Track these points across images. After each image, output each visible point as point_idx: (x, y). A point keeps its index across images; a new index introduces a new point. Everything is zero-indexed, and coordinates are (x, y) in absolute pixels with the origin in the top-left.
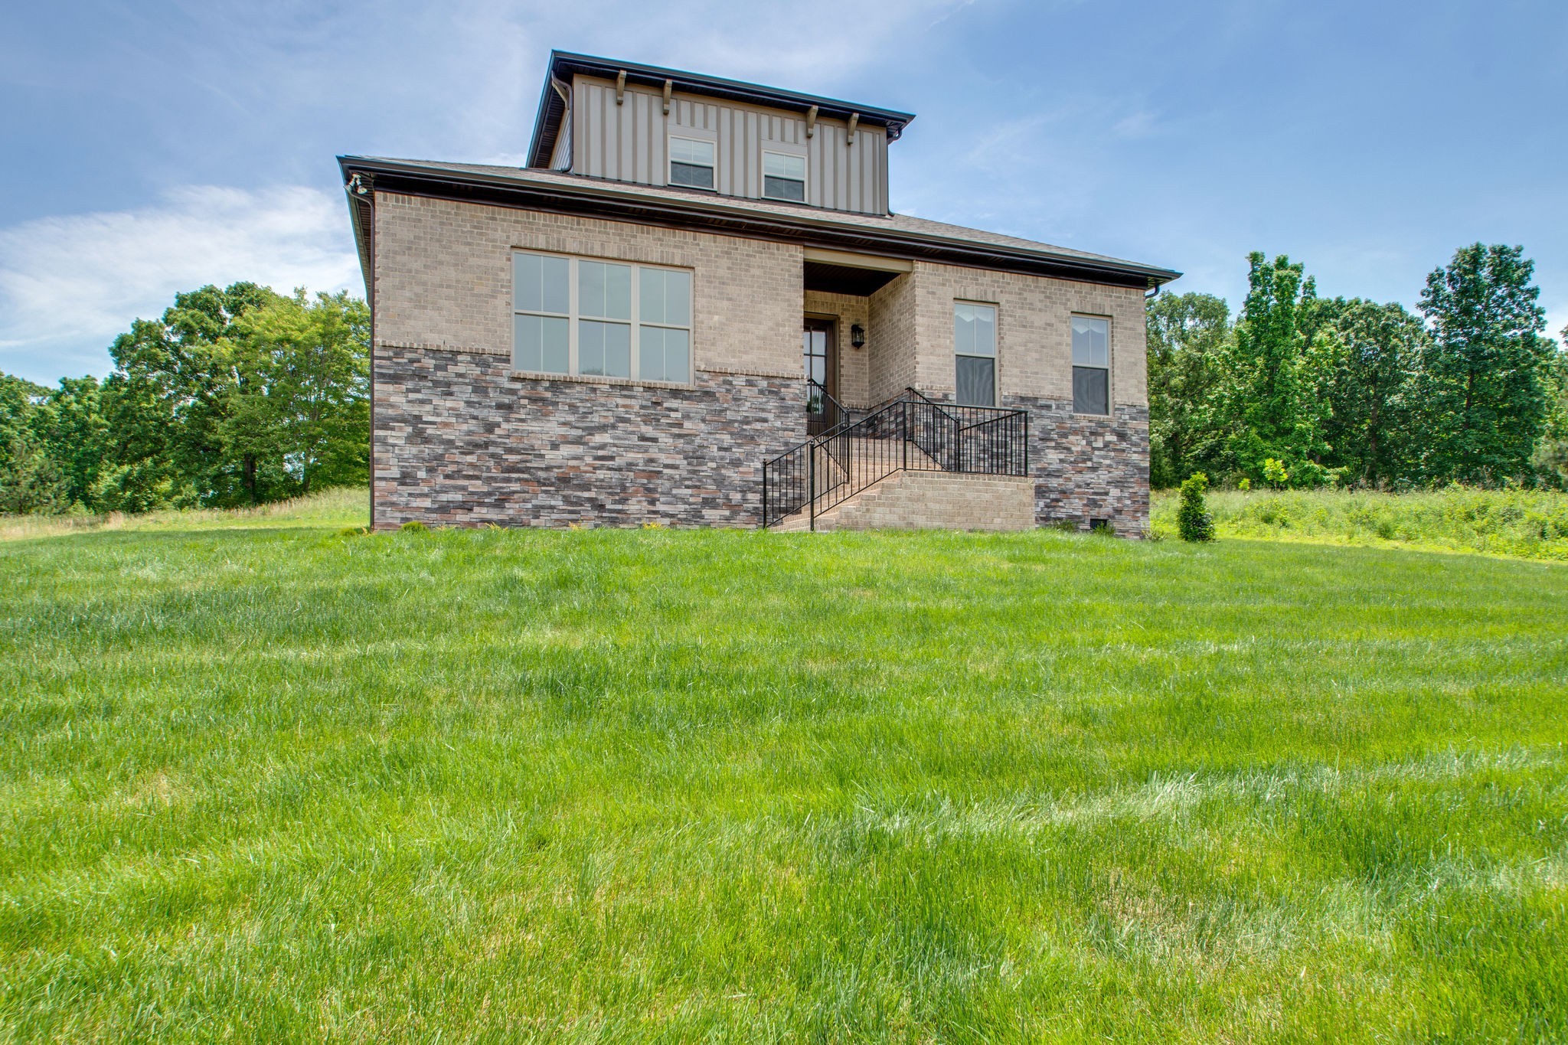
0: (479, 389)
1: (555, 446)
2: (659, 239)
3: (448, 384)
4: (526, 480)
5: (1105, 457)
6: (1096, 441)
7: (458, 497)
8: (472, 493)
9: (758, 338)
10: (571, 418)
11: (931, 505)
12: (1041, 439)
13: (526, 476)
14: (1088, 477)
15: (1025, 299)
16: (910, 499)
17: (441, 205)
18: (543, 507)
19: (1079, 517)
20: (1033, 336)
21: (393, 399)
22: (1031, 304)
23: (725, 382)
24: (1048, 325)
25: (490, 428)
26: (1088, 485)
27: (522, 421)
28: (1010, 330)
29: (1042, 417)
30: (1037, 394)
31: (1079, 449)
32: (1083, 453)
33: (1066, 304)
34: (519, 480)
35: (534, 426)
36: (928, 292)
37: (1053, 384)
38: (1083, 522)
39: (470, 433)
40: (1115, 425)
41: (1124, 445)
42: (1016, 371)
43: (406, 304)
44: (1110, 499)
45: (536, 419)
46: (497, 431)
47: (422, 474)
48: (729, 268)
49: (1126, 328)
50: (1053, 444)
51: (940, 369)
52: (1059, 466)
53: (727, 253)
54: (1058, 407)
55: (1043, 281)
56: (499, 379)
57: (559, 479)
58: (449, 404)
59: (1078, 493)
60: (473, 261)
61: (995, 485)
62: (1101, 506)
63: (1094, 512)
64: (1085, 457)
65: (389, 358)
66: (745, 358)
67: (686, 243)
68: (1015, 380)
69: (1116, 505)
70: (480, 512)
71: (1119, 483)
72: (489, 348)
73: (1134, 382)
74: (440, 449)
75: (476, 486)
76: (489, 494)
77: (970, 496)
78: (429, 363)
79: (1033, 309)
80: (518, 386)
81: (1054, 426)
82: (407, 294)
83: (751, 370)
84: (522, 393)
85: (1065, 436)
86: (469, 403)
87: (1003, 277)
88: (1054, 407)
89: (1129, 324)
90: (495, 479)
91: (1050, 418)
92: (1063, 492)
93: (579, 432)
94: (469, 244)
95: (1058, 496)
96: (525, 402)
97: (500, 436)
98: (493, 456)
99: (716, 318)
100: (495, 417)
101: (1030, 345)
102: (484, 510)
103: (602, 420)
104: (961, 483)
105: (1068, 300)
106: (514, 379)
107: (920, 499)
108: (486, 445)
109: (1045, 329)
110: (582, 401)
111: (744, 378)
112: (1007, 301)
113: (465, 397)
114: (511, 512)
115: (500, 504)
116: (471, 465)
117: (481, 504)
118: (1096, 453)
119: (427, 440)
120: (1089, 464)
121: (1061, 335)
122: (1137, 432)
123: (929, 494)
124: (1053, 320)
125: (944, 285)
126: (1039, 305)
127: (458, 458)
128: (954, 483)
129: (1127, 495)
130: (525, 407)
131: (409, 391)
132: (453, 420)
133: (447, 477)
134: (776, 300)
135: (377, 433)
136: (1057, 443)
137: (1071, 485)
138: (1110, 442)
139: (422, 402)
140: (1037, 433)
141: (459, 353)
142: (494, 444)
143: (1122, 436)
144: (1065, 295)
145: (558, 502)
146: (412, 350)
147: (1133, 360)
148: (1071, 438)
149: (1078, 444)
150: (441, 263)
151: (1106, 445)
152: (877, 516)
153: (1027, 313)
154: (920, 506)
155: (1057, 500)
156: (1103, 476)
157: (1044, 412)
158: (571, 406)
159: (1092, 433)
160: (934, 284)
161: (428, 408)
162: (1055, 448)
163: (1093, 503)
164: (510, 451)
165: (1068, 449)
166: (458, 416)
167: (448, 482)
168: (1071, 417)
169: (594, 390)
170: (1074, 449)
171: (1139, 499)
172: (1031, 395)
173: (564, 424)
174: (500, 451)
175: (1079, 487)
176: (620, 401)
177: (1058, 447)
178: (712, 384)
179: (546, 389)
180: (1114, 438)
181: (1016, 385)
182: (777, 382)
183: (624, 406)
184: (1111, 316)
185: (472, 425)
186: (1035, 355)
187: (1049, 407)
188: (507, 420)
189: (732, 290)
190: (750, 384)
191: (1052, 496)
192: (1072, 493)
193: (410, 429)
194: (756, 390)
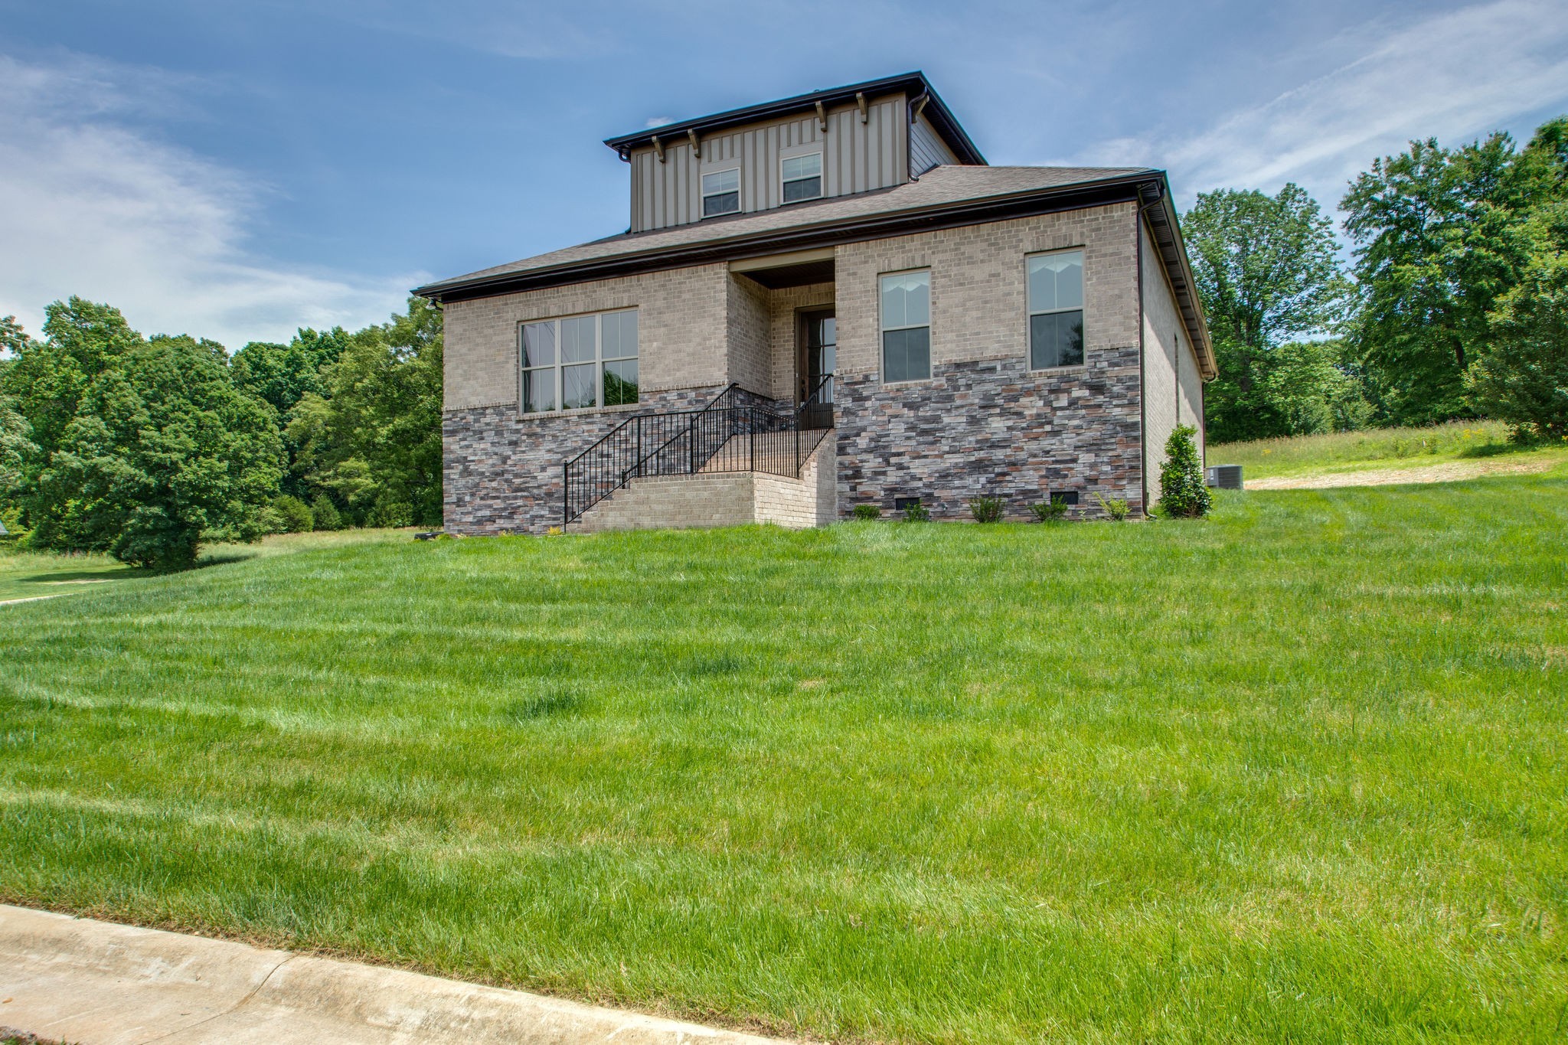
0: (499, 433)
1: (543, 469)
2: (613, 289)
3: (481, 432)
4: (526, 497)
5: (1070, 418)
6: (1057, 399)
7: (487, 513)
8: (495, 509)
9: (688, 355)
10: (553, 446)
11: (655, 507)
12: (981, 407)
13: (525, 494)
14: (1046, 443)
15: (963, 254)
16: (636, 503)
17: (478, 303)
18: (537, 516)
19: (1035, 491)
20: (973, 293)
21: (452, 447)
22: (971, 257)
23: (662, 399)
24: (993, 275)
25: (505, 460)
26: (1048, 452)
27: (524, 452)
28: (943, 293)
29: (984, 381)
30: (977, 357)
31: (1034, 411)
32: (1039, 416)
33: (1016, 246)
34: (522, 497)
35: (530, 456)
36: (849, 274)
37: (999, 342)
38: (1041, 497)
39: (493, 465)
40: (1086, 377)
41: (1100, 399)
42: (951, 336)
43: (460, 379)
44: (1078, 467)
45: (532, 450)
46: (509, 462)
47: (467, 498)
48: (665, 299)
49: (1105, 255)
50: (998, 411)
51: (863, 350)
52: (1007, 435)
53: (663, 286)
54: (1004, 367)
55: (986, 228)
56: (509, 423)
57: (546, 494)
58: (482, 446)
59: (1033, 464)
60: (495, 339)
61: (714, 483)
62: (1066, 476)
63: (1055, 485)
64: (1041, 420)
65: (450, 419)
66: (678, 374)
67: (632, 286)
68: (949, 346)
69: (1088, 473)
70: (500, 523)
71: (1095, 447)
72: (503, 401)
73: (1119, 318)
74: (477, 479)
75: (498, 504)
76: (505, 509)
77: (689, 495)
78: (471, 418)
79: (973, 263)
80: (520, 426)
81: (999, 389)
82: (460, 371)
83: (683, 384)
84: (523, 431)
85: (1015, 399)
86: (493, 444)
87: (935, 237)
88: (999, 368)
89: (1110, 249)
90: (507, 498)
91: (994, 381)
92: (1013, 464)
93: (559, 456)
94: (493, 327)
95: (1006, 470)
96: (524, 437)
97: (511, 466)
98: (506, 481)
99: (655, 344)
100: (507, 451)
101: (968, 304)
102: (502, 521)
103: (574, 445)
104: (681, 484)
105: (1021, 241)
106: (519, 422)
107: (645, 501)
108: (502, 473)
109: (988, 281)
110: (560, 431)
111: (675, 393)
112: (940, 262)
113: (490, 439)
114: (517, 521)
115: (511, 516)
116: (494, 489)
117: (500, 517)
118: (1059, 413)
119: (470, 474)
120: (1048, 428)
121: (1012, 283)
122: (1119, 380)
123: (653, 496)
124: (1000, 269)
125: (866, 262)
126: (981, 256)
127: (487, 484)
128: (675, 485)
129: (1105, 460)
130: (524, 441)
131: (461, 440)
132: (484, 457)
133: (482, 499)
134: (704, 317)
135: (445, 472)
136: (1002, 409)
137: (1022, 455)
138: (1079, 398)
139: (467, 447)
140: (977, 401)
141: (487, 408)
142: (507, 471)
143: (1097, 388)
144: (1014, 236)
145: (545, 512)
146: (462, 411)
147: (1116, 292)
148: (1023, 400)
149: (1032, 406)
150: (478, 345)
151: (1073, 403)
152: (609, 519)
153: (966, 269)
154: (644, 508)
155: (1004, 474)
156: (1069, 439)
157: (986, 376)
158: (554, 436)
159: (1051, 391)
160: (855, 264)
161: (470, 450)
162: (1000, 415)
163: (1056, 474)
164: (516, 476)
165: (1019, 414)
166: (486, 454)
167: (483, 502)
168: (1023, 377)
169: (568, 421)
170: (1027, 412)
171: (1125, 462)
172: (968, 359)
173: (549, 451)
174: (510, 477)
175: (1035, 456)
176: (585, 427)
177: (1004, 413)
178: (651, 402)
179: (538, 426)
180: (1086, 393)
181: (952, 351)
182: (704, 391)
183: (588, 431)
184: (1083, 246)
185: (494, 460)
186: (975, 314)
187: (992, 370)
188: (515, 454)
189: (667, 317)
190: (681, 397)
191: (997, 470)
192: (1024, 465)
193: (461, 467)
194: (686, 401)
